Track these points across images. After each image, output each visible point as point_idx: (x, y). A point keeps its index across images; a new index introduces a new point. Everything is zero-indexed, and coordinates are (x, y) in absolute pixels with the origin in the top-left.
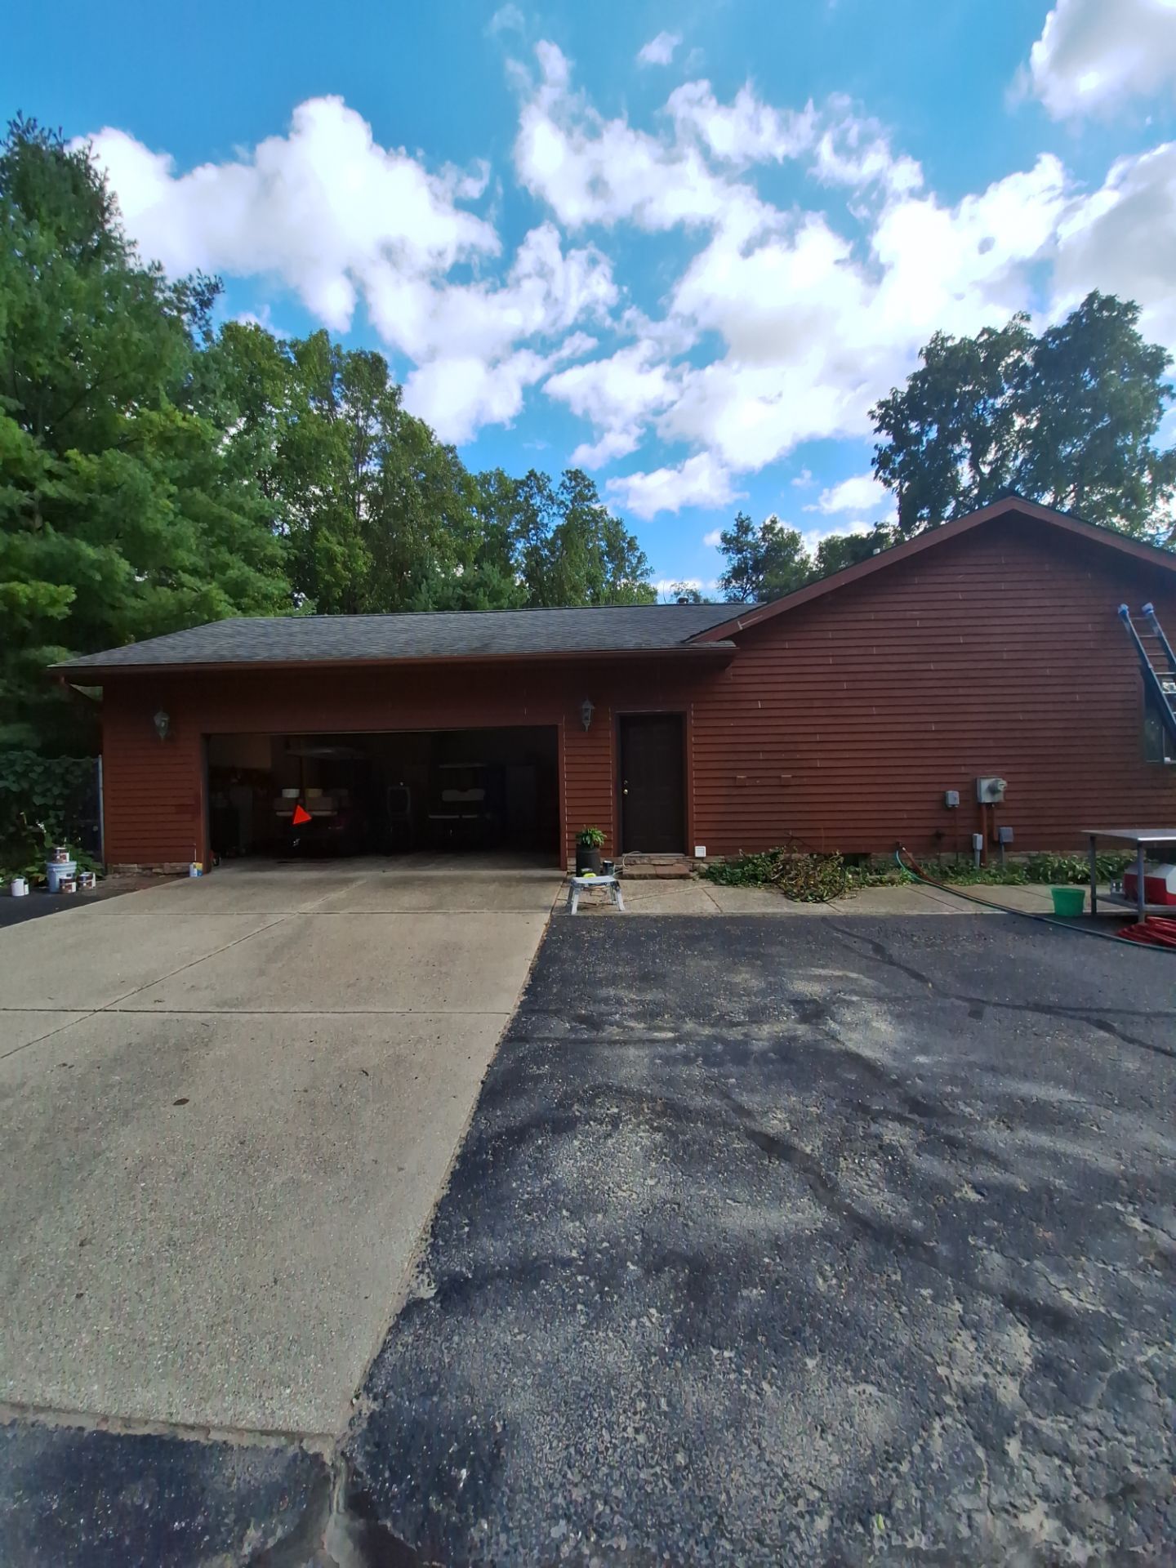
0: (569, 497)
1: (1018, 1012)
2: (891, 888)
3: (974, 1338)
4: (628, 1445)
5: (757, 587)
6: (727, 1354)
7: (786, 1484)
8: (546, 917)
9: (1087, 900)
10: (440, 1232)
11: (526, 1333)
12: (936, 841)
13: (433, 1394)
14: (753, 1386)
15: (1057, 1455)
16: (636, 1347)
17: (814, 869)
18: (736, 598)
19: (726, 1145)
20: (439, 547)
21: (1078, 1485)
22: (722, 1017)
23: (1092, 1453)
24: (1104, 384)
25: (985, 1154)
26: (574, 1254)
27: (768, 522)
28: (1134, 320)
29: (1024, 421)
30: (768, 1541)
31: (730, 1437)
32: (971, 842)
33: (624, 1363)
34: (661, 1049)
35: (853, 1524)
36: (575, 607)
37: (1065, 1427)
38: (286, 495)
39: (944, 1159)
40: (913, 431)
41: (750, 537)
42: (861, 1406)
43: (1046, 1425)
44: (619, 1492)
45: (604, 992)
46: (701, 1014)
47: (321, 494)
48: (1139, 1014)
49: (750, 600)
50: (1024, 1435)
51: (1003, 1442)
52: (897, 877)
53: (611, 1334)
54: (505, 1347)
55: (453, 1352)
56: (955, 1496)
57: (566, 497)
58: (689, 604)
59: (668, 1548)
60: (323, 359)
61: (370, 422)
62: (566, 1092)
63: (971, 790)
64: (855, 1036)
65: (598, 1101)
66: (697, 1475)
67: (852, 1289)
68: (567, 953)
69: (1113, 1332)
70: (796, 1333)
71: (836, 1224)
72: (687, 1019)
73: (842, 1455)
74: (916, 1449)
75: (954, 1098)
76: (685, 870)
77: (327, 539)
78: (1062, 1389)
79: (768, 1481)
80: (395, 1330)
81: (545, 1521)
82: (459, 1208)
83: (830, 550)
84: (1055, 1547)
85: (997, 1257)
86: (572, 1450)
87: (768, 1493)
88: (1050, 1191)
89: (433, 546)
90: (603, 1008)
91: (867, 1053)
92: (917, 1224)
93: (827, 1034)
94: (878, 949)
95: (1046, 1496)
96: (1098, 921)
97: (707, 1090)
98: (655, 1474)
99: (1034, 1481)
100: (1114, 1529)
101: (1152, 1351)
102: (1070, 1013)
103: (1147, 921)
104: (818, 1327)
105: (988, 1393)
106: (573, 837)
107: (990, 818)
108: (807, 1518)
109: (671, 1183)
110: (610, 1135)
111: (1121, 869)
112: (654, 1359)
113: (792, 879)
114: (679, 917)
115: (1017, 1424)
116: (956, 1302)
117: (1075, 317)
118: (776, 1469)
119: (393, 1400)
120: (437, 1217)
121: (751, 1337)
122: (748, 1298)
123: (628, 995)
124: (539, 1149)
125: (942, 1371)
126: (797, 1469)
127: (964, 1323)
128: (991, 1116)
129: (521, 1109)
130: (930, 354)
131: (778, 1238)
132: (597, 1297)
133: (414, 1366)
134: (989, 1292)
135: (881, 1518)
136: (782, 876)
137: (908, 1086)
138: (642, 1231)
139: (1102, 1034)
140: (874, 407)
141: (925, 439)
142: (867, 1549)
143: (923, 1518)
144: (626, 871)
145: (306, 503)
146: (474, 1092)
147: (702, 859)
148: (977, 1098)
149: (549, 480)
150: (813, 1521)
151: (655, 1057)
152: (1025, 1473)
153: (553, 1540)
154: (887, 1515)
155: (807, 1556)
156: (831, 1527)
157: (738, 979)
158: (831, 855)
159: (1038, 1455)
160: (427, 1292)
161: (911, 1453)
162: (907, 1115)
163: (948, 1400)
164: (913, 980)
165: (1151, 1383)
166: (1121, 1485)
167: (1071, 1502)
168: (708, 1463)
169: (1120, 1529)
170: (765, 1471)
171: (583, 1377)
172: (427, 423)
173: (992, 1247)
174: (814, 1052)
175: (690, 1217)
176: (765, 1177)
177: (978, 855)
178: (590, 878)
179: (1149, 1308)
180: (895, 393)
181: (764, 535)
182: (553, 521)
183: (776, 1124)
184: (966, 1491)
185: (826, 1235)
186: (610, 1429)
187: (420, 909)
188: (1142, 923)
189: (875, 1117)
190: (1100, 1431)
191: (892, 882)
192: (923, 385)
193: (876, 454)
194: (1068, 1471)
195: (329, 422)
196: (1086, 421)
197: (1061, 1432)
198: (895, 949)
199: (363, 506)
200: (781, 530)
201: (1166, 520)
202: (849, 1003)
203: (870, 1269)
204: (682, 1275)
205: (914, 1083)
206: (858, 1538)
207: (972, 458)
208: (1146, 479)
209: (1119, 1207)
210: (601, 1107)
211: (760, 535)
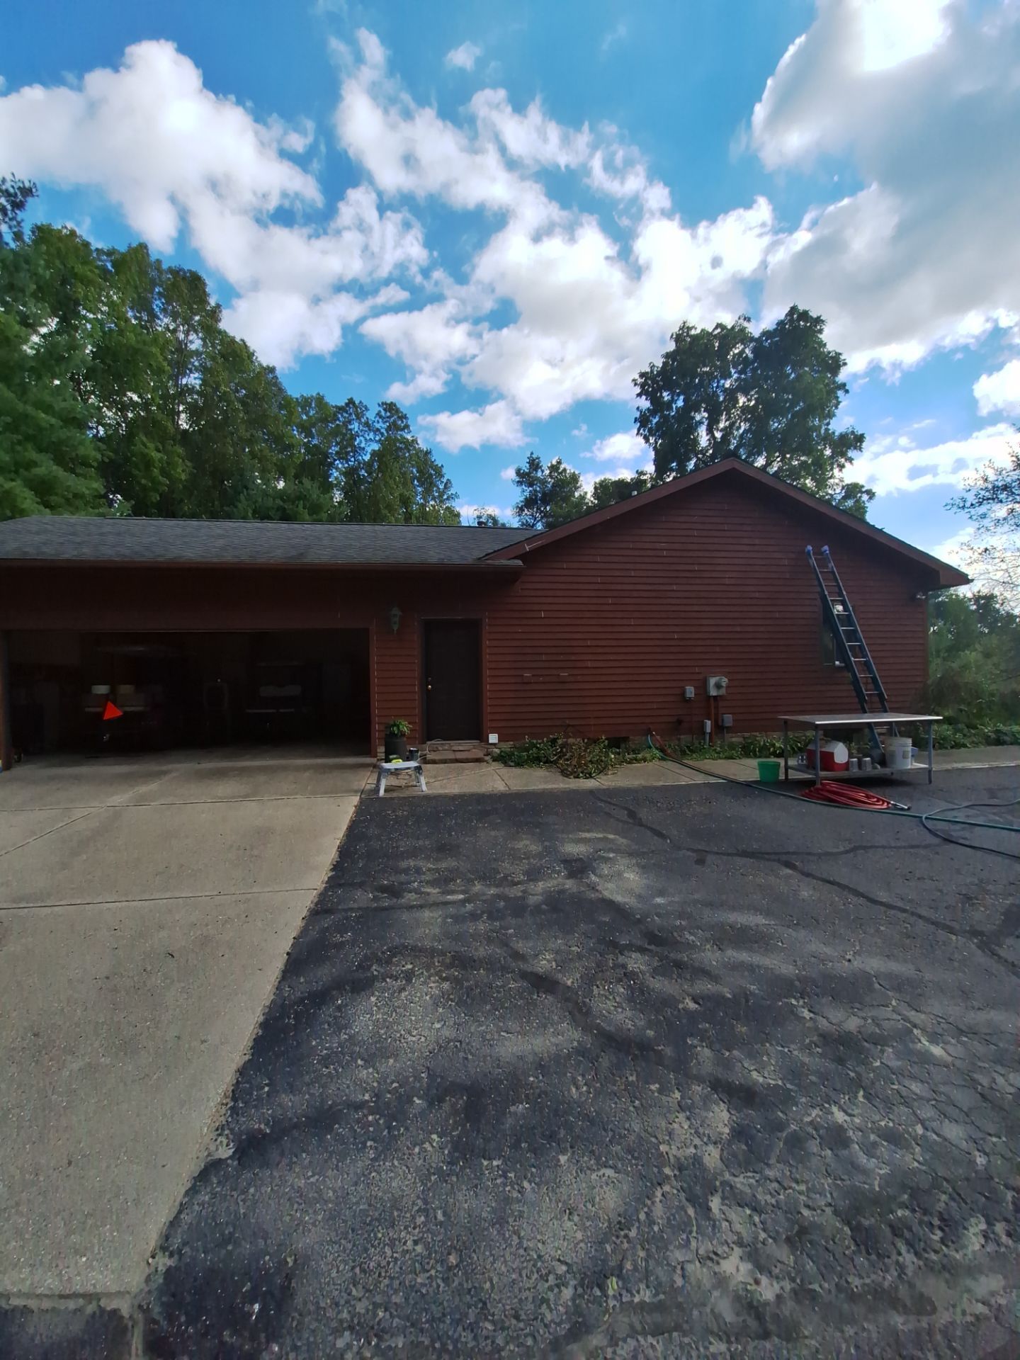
0: (385, 426)
1: (730, 858)
2: (643, 764)
3: (688, 1118)
4: (407, 1256)
5: (545, 516)
6: (495, 1163)
7: (539, 1264)
8: (355, 800)
9: (782, 770)
10: (240, 1094)
11: (318, 1174)
12: (677, 726)
13: (229, 1242)
14: (516, 1186)
15: (747, 1205)
16: (418, 1170)
17: (585, 751)
18: (527, 524)
19: (502, 987)
20: (260, 461)
21: (764, 1230)
22: (505, 877)
23: (773, 1201)
24: (798, 378)
25: (703, 972)
26: (367, 1097)
27: (554, 462)
28: (821, 331)
29: (745, 400)
30: (523, 1317)
31: (495, 1233)
32: (703, 726)
33: (407, 1186)
34: (451, 910)
35: (592, 1288)
36: (390, 524)
37: (752, 1181)
38: (102, 398)
39: (672, 979)
40: (666, 399)
41: (539, 474)
42: (601, 1187)
43: (742, 1182)
44: (397, 1299)
45: (404, 864)
46: (487, 876)
47: (139, 400)
48: (814, 855)
49: (539, 526)
50: (723, 1192)
51: (708, 1200)
52: (648, 756)
53: (396, 1163)
54: (299, 1190)
55: (248, 1203)
56: (672, 1251)
57: (381, 425)
58: (488, 527)
59: (439, 1338)
60: (142, 272)
61: (191, 338)
62: (366, 955)
63: (702, 686)
64: (610, 885)
65: (394, 960)
66: (466, 1271)
67: (597, 1093)
68: (373, 831)
69: (786, 1099)
70: (552, 1137)
71: (588, 1041)
72: (476, 882)
73: (585, 1231)
74: (642, 1216)
75: (682, 929)
76: (480, 754)
77: (145, 445)
78: (751, 1150)
79: (525, 1264)
80: (192, 1192)
81: (331, 1335)
82: (260, 1071)
83: (603, 489)
84: (749, 1287)
85: (707, 1052)
86: (357, 1270)
87: (524, 1275)
88: (747, 995)
89: (253, 458)
90: (403, 877)
91: (619, 898)
92: (650, 1033)
93: (588, 885)
94: (632, 814)
95: (740, 1243)
96: (790, 785)
97: (490, 940)
98: (430, 1277)
99: (731, 1230)
100: (794, 1268)
101: (815, 1112)
102: (766, 856)
103: (822, 784)
104: (569, 1127)
105: (697, 1160)
106: (382, 728)
107: (717, 708)
108: (556, 1290)
109: (455, 1024)
110: (404, 989)
111: (806, 745)
112: (433, 1178)
113: (567, 760)
114: (472, 795)
115: (718, 1183)
116: (676, 1091)
117: (781, 324)
118: (531, 1253)
119: (189, 1254)
120: (238, 1082)
121: (516, 1146)
122: (515, 1113)
123: (427, 865)
124: (339, 1008)
125: (663, 1148)
126: (549, 1250)
127: (682, 1108)
128: (707, 940)
129: (324, 974)
130: (678, 338)
131: (542, 1059)
132: (385, 1133)
133: (209, 1221)
134: (700, 1080)
135: (614, 1279)
136: (560, 757)
137: (648, 922)
138: (428, 1068)
139: (789, 871)
140: (637, 377)
141: (674, 406)
142: (604, 1309)
143: (647, 1273)
144: (429, 757)
145: (123, 408)
146: (279, 964)
147: (494, 744)
148: (698, 928)
149: (367, 409)
150: (560, 1292)
151: (446, 917)
152: (725, 1224)
153: (337, 1350)
154: (619, 1277)
155: (555, 1323)
156: (574, 1294)
157: (520, 845)
158: (598, 739)
159: (734, 1208)
160: (225, 1152)
161: (638, 1220)
162: (646, 946)
163: (667, 1171)
164: (656, 838)
165: (816, 1139)
166: (796, 1227)
167: (760, 1245)
168: (476, 1258)
169: (799, 1269)
170: (522, 1256)
171: (370, 1205)
172: (248, 344)
173: (704, 1044)
174: (578, 902)
175: (470, 1051)
176: (534, 1010)
177: (707, 737)
178: (397, 764)
179: (813, 1078)
180: (652, 367)
181: (551, 473)
182: (369, 446)
183: (544, 964)
184: (680, 1247)
185: (581, 1051)
186: (392, 1245)
187: (233, 797)
188: (819, 786)
189: (622, 950)
190: (778, 1182)
191: (645, 760)
192: (673, 363)
193: (638, 414)
194: (757, 1219)
195: (148, 333)
196: (788, 405)
197: (750, 1186)
198: (643, 814)
199: (183, 416)
200: (565, 470)
201: (841, 484)
202: (607, 860)
203: (613, 1074)
204: (461, 1102)
205: (653, 920)
206: (596, 1301)
207: (708, 425)
208: (828, 452)
209: (794, 1002)
210: (397, 965)
211: (547, 472)
